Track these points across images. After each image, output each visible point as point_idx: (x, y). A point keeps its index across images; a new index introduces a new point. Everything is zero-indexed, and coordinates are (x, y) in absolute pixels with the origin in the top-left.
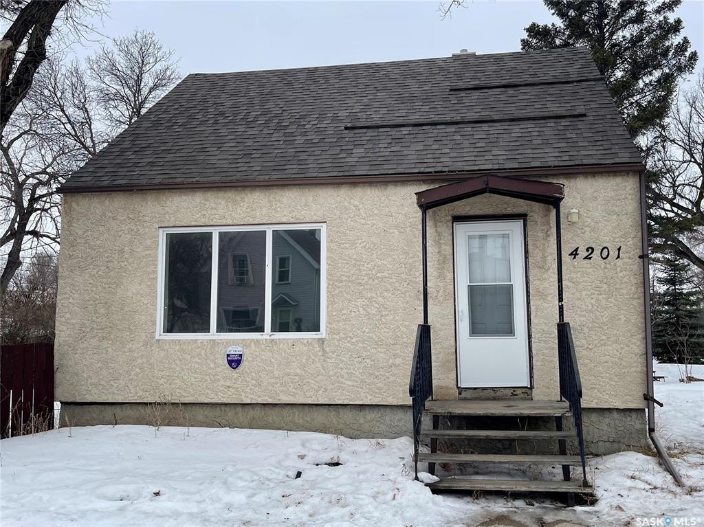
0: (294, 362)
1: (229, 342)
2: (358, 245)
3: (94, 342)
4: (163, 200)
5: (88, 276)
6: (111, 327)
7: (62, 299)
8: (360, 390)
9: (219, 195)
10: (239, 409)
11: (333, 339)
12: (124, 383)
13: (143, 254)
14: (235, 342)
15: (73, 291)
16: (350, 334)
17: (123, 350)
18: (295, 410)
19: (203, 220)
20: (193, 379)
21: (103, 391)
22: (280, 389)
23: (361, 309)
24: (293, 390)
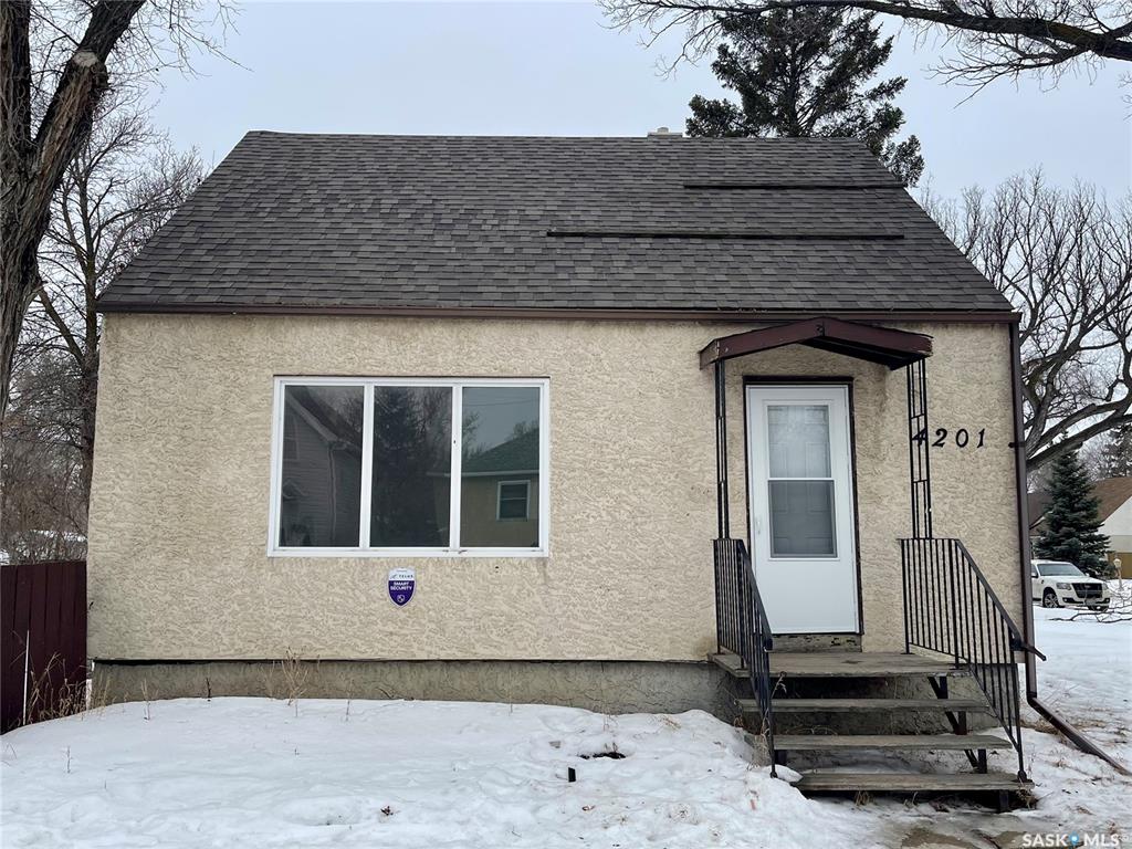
0: (499, 594)
1: (393, 563)
2: (598, 414)
3: (158, 560)
4: (280, 331)
5: (147, 450)
6: (188, 536)
7: (101, 489)
8: (604, 638)
9: (377, 328)
10: (406, 669)
11: (561, 559)
12: (210, 628)
13: (247, 417)
14: (401, 562)
15: (122, 476)
16: (587, 552)
17: (209, 574)
18: (497, 669)
19: (349, 367)
20: (330, 622)
21: (173, 641)
22: (477, 636)
23: (604, 513)
24: (497, 639)
